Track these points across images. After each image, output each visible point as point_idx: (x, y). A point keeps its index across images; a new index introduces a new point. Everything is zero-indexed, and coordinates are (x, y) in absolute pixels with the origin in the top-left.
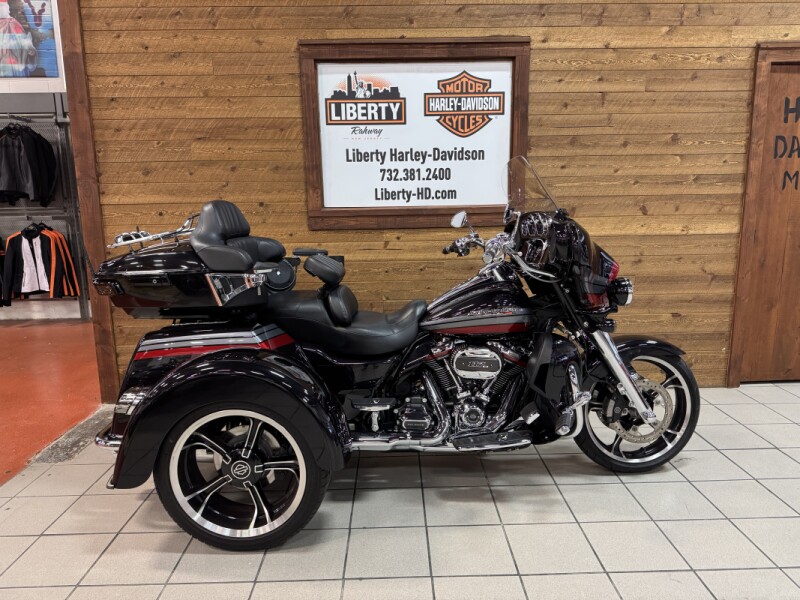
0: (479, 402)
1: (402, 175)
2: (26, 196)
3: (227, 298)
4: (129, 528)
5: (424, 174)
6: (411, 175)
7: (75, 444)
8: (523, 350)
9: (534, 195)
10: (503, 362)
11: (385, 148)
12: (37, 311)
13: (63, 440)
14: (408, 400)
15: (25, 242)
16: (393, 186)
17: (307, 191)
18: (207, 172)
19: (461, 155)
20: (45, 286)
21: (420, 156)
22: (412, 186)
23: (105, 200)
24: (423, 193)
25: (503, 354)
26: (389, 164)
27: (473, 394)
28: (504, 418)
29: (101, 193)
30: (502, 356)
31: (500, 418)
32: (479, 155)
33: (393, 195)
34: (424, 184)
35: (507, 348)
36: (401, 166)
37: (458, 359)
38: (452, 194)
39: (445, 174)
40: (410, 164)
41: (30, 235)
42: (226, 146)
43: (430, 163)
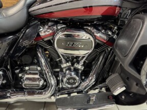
0: (76, 70)
8: (110, 33)
10: (95, 42)
14: (27, 68)
25: (95, 36)
27: (73, 65)
28: (94, 80)
30: (95, 37)
31: (91, 80)
35: (99, 31)
37: (58, 40)
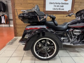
1: (57, 6)
2: (2, 11)
3: (41, 20)
4: (25, 56)
5: (60, 6)
6: (58, 6)
7: (12, 42)
9: (75, 10)
11: (55, 2)
12: (3, 26)
13: (10, 41)
15: (2, 17)
16: (55, 8)
17: (43, 8)
18: (30, 5)
19: (65, 4)
20: (5, 22)
21: (60, 4)
22: (58, 8)
23: (15, 8)
24: (59, 9)
26: (55, 5)
29: (15, 7)
32: (68, 4)
33: (55, 9)
34: (60, 8)
36: (57, 5)
38: (63, 9)
39: (63, 6)
40: (58, 5)
41: (3, 16)
42: (32, 1)
43: (61, 5)
